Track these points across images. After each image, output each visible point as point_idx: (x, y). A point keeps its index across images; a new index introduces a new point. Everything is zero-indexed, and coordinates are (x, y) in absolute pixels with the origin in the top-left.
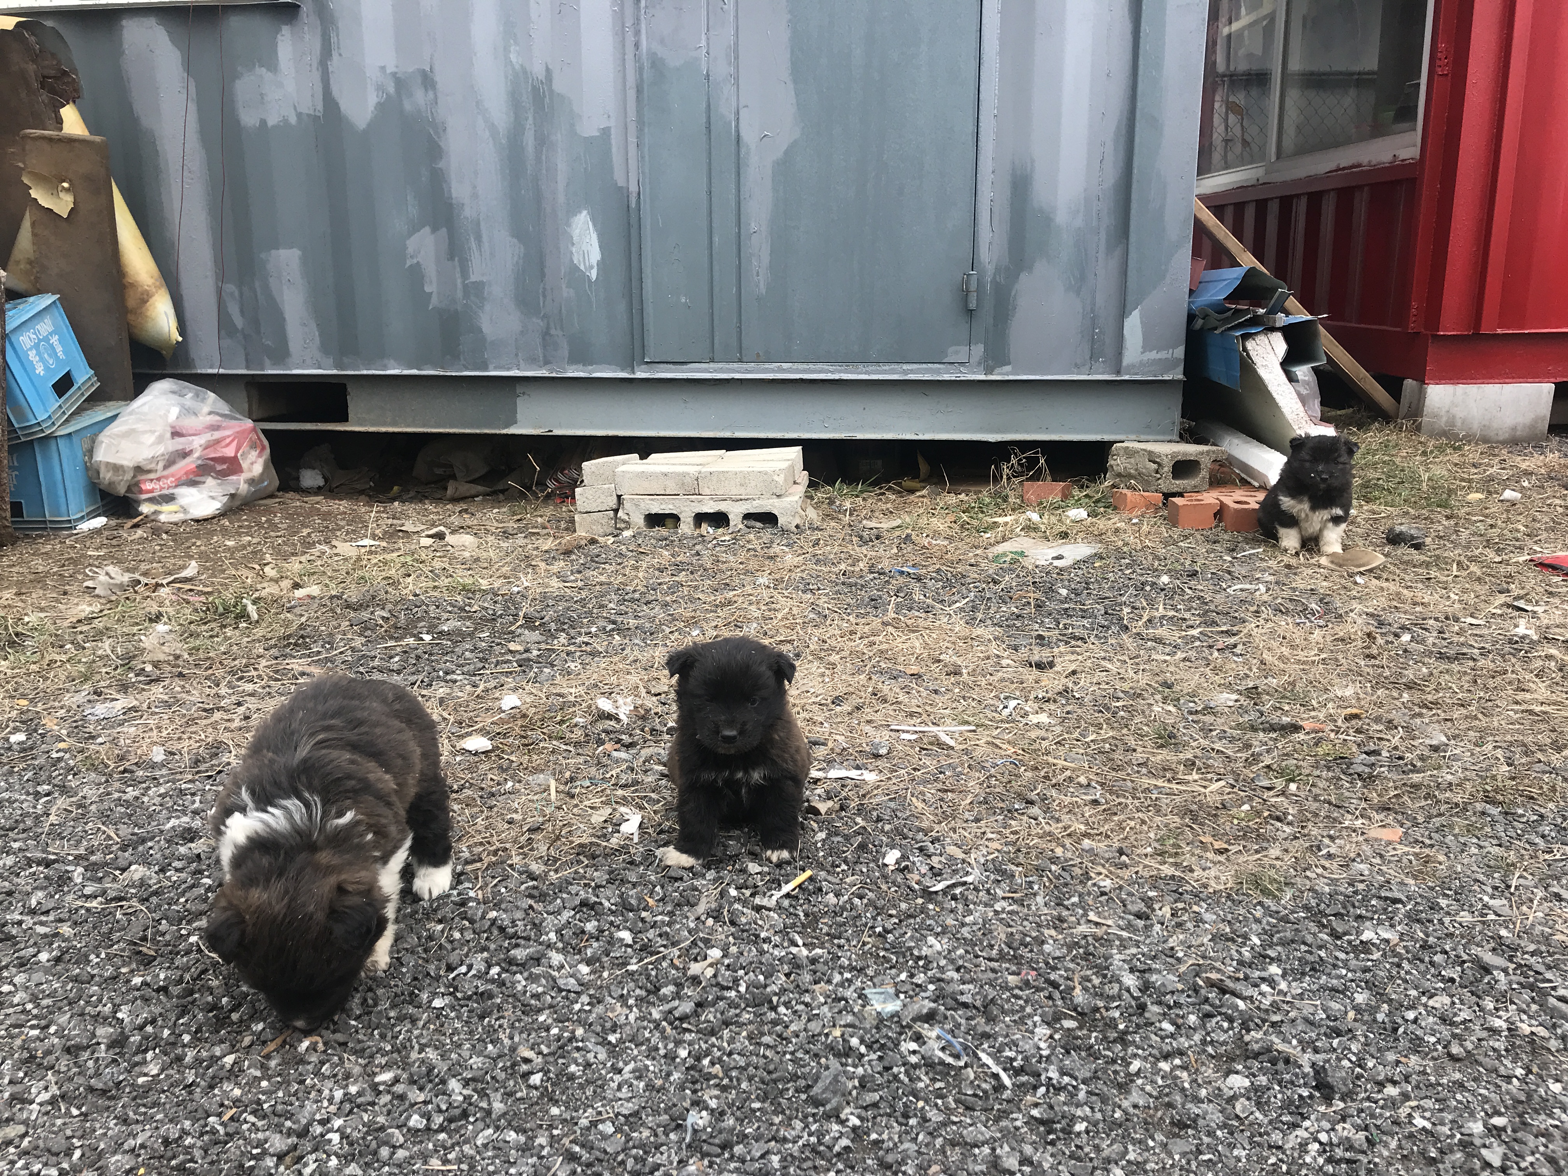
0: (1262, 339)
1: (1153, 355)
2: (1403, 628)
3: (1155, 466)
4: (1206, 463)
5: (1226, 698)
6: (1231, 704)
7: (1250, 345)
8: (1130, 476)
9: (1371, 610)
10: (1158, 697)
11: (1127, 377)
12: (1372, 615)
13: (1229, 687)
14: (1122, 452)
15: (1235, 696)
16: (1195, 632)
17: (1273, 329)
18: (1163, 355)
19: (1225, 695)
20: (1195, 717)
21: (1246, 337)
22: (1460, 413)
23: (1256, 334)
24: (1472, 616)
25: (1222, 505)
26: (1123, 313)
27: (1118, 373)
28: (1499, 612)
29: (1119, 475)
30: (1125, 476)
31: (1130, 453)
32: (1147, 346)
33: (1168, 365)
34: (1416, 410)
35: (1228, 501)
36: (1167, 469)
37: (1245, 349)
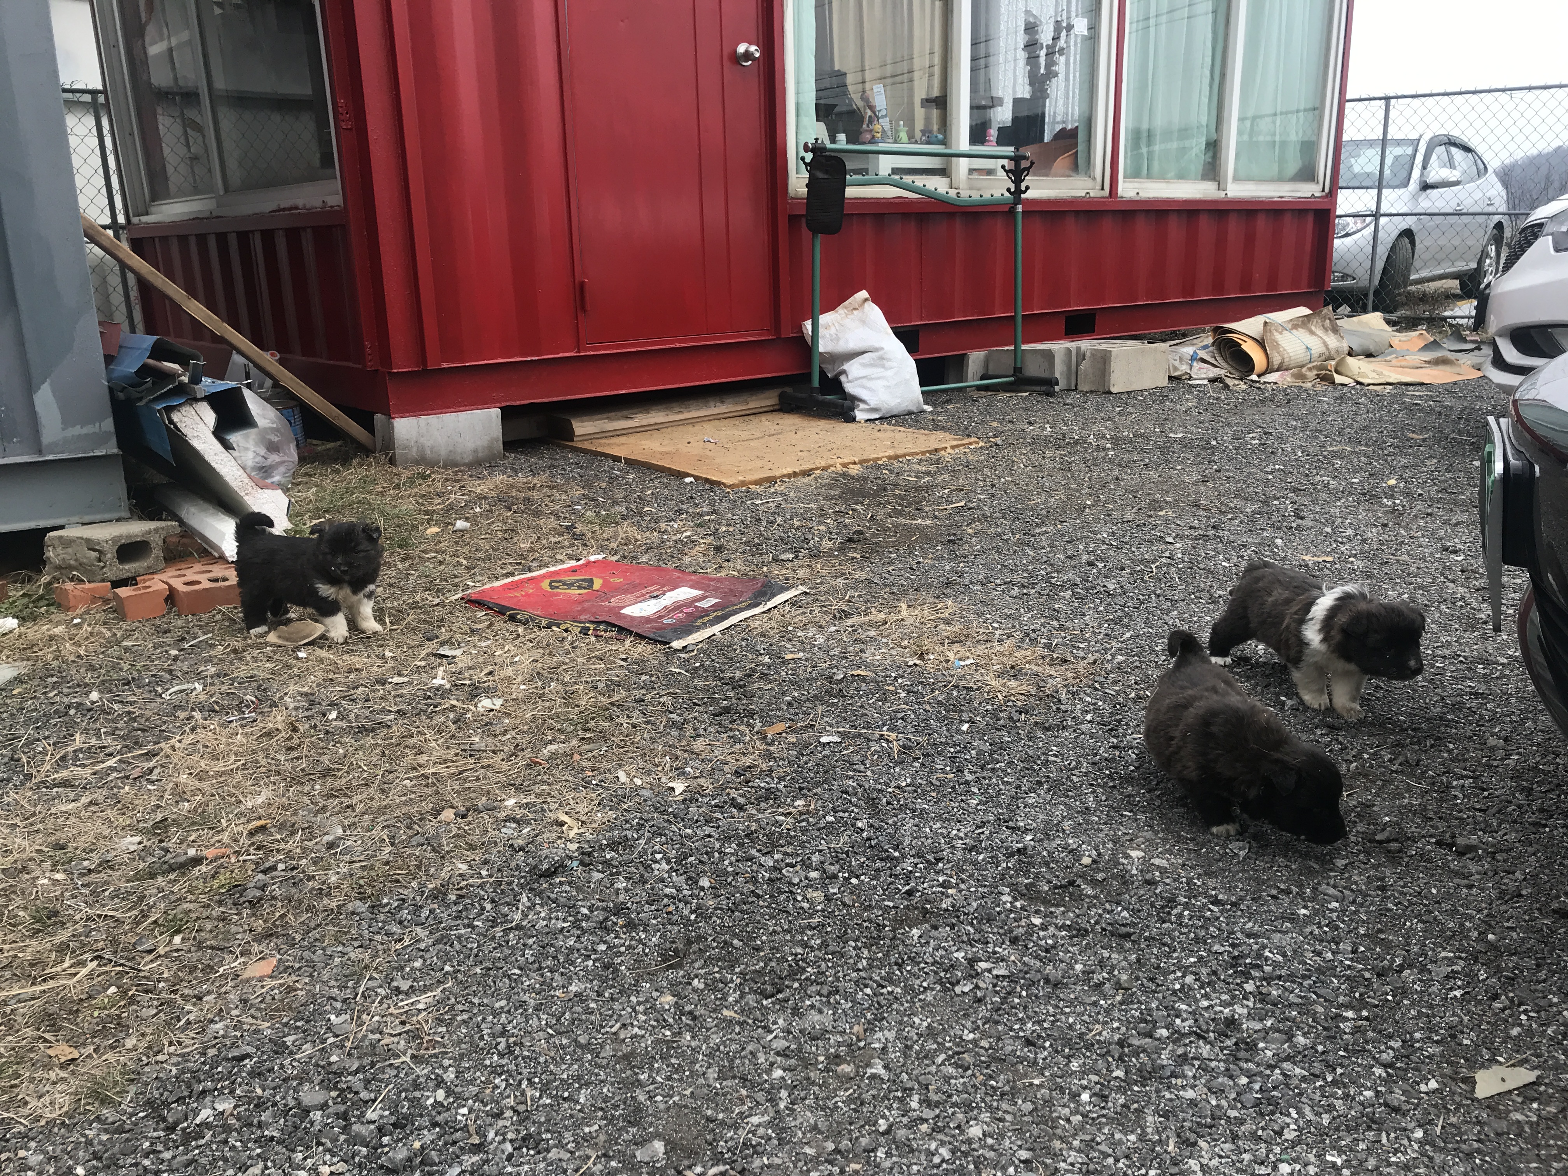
0: (187, 410)
1: (77, 430)
2: (333, 705)
3: (96, 554)
4: (156, 541)
5: (131, 842)
6: (132, 848)
7: (176, 417)
8: (71, 568)
9: (306, 689)
10: (47, 865)
11: (51, 457)
12: (306, 694)
13: (134, 829)
14: (56, 543)
15: (137, 839)
16: (112, 762)
17: (197, 400)
18: (88, 429)
19: (129, 839)
20: (86, 880)
21: (170, 409)
22: (427, 442)
23: (180, 405)
24: (400, 674)
25: (171, 589)
26: (29, 388)
27: (40, 452)
28: (423, 663)
29: (59, 568)
30: (64, 569)
31: (67, 543)
32: (67, 423)
33: (100, 439)
34: (388, 444)
35: (178, 584)
36: (110, 555)
37: (171, 422)
